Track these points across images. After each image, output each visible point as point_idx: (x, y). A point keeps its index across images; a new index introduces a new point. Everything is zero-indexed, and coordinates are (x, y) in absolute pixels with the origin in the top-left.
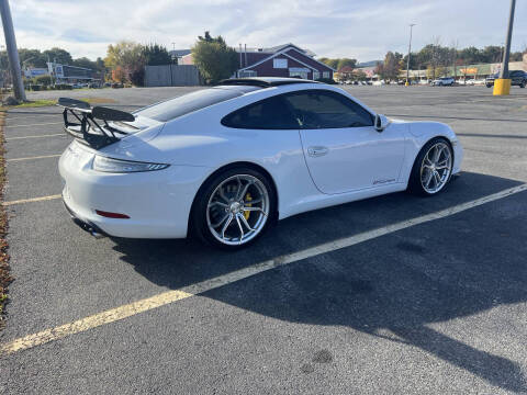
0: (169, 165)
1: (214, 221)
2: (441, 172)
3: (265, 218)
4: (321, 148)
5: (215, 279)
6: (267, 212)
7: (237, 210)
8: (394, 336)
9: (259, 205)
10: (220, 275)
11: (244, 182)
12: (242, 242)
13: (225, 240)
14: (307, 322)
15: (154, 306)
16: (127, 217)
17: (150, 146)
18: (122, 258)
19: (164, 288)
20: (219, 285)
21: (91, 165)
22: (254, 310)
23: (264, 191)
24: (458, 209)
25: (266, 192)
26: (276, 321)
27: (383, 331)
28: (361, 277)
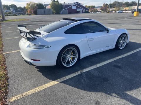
0: (51, 46)
1: (63, 61)
2: (124, 43)
3: (77, 59)
4: (92, 39)
5: (64, 77)
6: (77, 57)
7: (69, 57)
8: (117, 96)
9: (75, 55)
10: (66, 76)
11: (71, 49)
12: (71, 66)
13: (66, 66)
14: (92, 91)
15: (49, 86)
16: (40, 61)
17: (45, 40)
18: (38, 71)
19: (51, 80)
20: (66, 79)
21: (29, 46)
22: (76, 88)
23: (76, 52)
24: (129, 54)
25: (77, 52)
26: (83, 91)
27: (113, 94)
28: (105, 76)
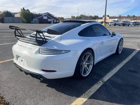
0: (70, 51)
5: (89, 91)
6: (92, 64)
7: (85, 64)
9: (90, 62)
12: (87, 75)
16: (56, 71)
18: (47, 86)
21: (39, 52)
28: (131, 83)
